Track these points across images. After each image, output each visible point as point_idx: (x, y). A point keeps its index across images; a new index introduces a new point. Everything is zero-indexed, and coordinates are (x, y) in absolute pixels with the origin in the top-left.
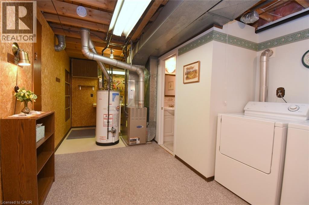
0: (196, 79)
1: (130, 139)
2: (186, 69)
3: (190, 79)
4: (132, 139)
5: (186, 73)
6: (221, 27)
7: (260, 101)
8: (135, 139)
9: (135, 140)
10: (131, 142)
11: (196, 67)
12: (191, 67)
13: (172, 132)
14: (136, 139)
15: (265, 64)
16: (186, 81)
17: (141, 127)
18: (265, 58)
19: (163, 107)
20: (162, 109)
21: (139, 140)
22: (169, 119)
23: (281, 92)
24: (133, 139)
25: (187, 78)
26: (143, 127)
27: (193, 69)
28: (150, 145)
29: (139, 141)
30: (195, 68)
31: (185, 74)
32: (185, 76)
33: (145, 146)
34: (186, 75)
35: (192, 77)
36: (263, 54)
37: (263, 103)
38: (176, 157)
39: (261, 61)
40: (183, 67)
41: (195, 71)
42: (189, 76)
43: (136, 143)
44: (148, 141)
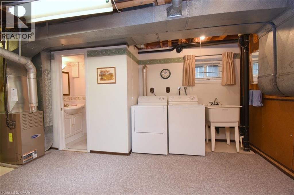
0: (113, 81)
1: (24, 156)
2: (100, 71)
3: (106, 80)
4: (26, 155)
5: (100, 74)
6: (129, 46)
7: (144, 96)
8: (30, 153)
9: (31, 155)
10: (24, 159)
11: (112, 71)
12: (106, 71)
13: (70, 133)
14: (32, 153)
15: (145, 74)
16: (100, 82)
17: (38, 136)
18: (145, 70)
19: (62, 107)
20: (62, 110)
21: (35, 153)
22: (67, 119)
23: (152, 90)
24: (28, 154)
25: (102, 79)
26: (39, 135)
27: (109, 72)
28: (50, 154)
29: (36, 155)
30: (110, 72)
31: (98, 75)
32: (99, 78)
33: (44, 158)
34: (100, 76)
35: (107, 79)
36: (144, 68)
37: (145, 97)
38: (92, 152)
39: (143, 72)
40: (96, 69)
41: (111, 75)
42: (104, 77)
43: (32, 158)
44: (46, 150)
